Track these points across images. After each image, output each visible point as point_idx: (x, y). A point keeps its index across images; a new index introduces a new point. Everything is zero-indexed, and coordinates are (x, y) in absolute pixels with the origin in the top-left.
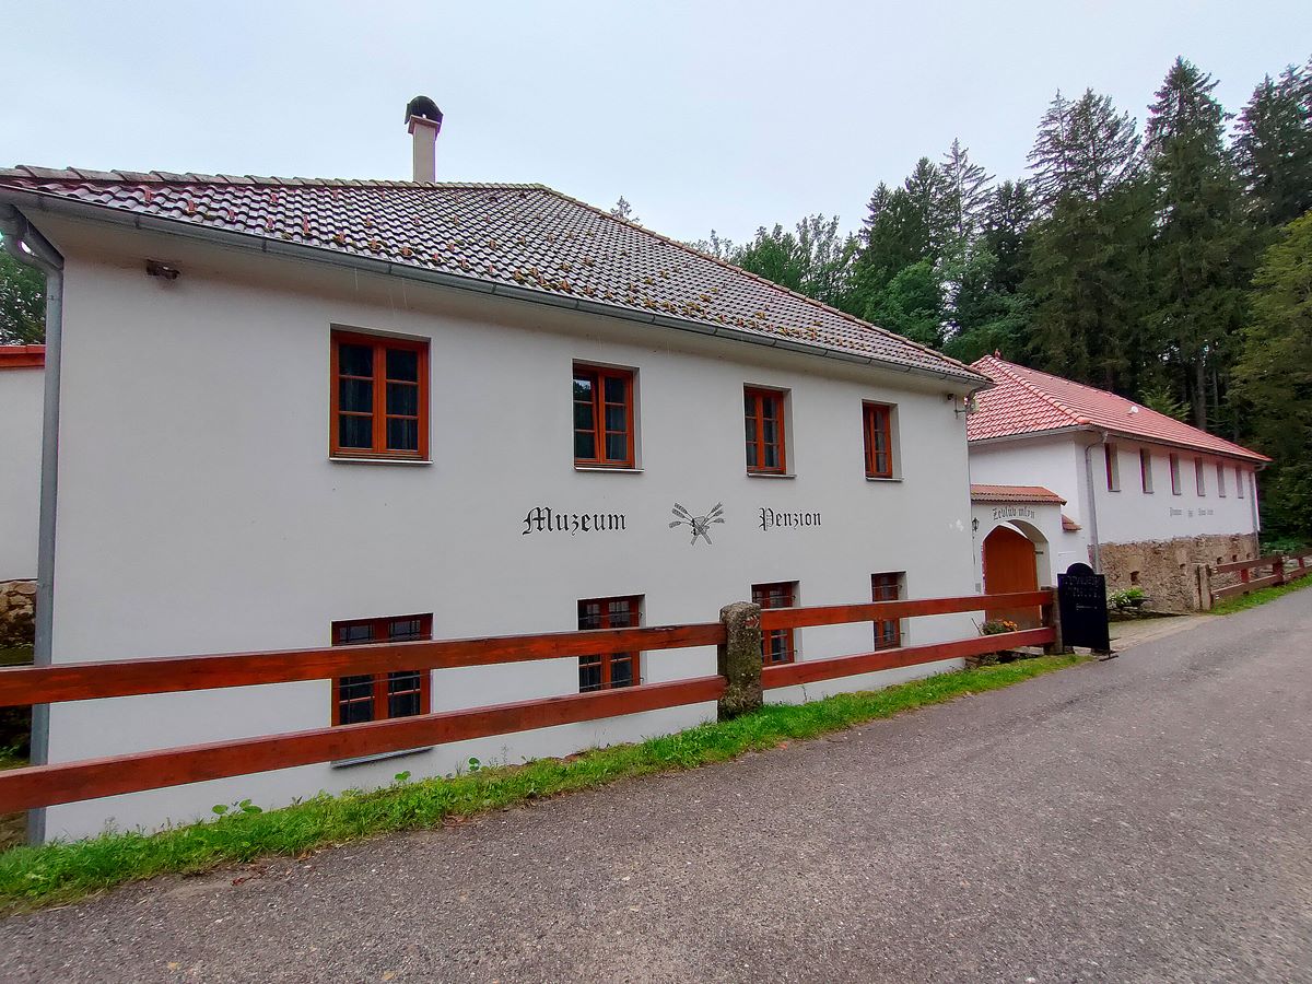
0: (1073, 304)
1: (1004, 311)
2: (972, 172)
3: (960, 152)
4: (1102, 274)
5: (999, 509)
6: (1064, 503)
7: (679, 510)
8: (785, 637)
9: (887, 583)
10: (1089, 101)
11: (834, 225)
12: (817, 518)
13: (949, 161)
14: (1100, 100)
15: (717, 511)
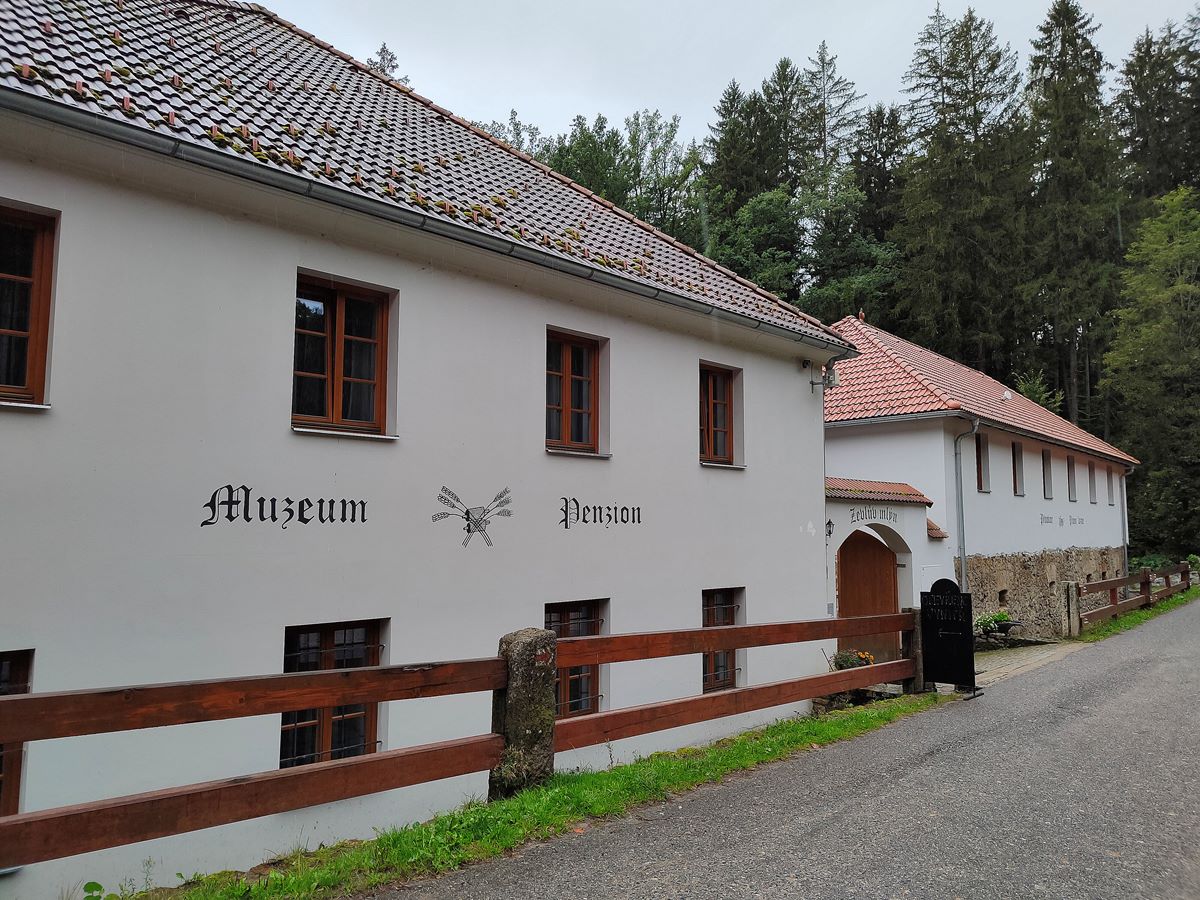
0: (945, 261)
1: (872, 262)
2: (840, 86)
3: (828, 59)
4: (978, 229)
5: (858, 508)
6: (930, 505)
7: (448, 497)
8: (589, 677)
9: (722, 602)
10: (969, 22)
11: (673, 128)
12: (636, 515)
13: (814, 69)
14: (982, 23)
15: (502, 498)
